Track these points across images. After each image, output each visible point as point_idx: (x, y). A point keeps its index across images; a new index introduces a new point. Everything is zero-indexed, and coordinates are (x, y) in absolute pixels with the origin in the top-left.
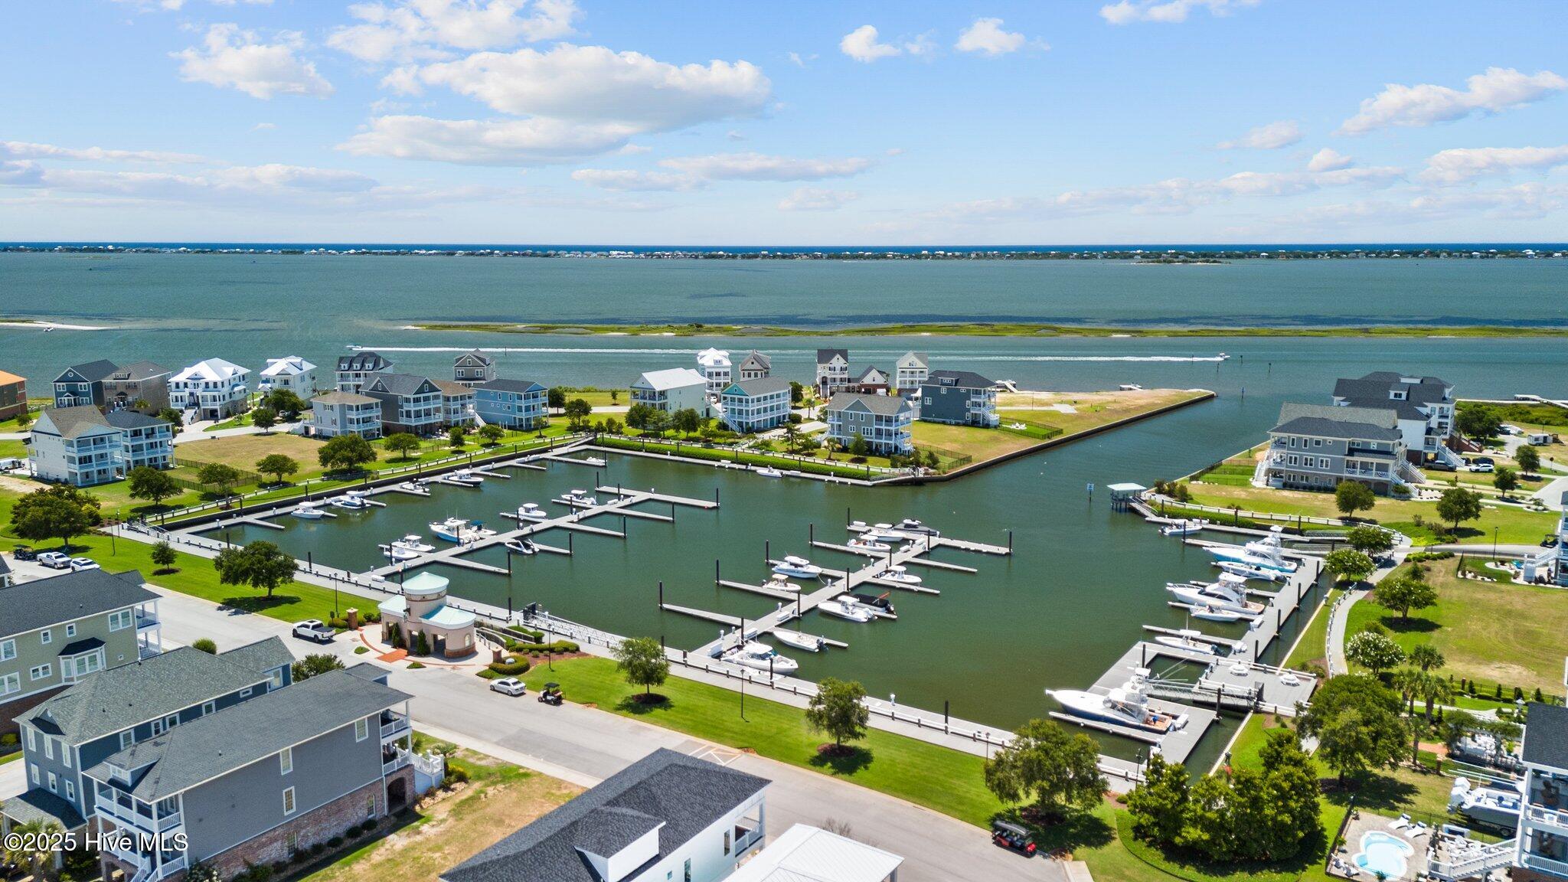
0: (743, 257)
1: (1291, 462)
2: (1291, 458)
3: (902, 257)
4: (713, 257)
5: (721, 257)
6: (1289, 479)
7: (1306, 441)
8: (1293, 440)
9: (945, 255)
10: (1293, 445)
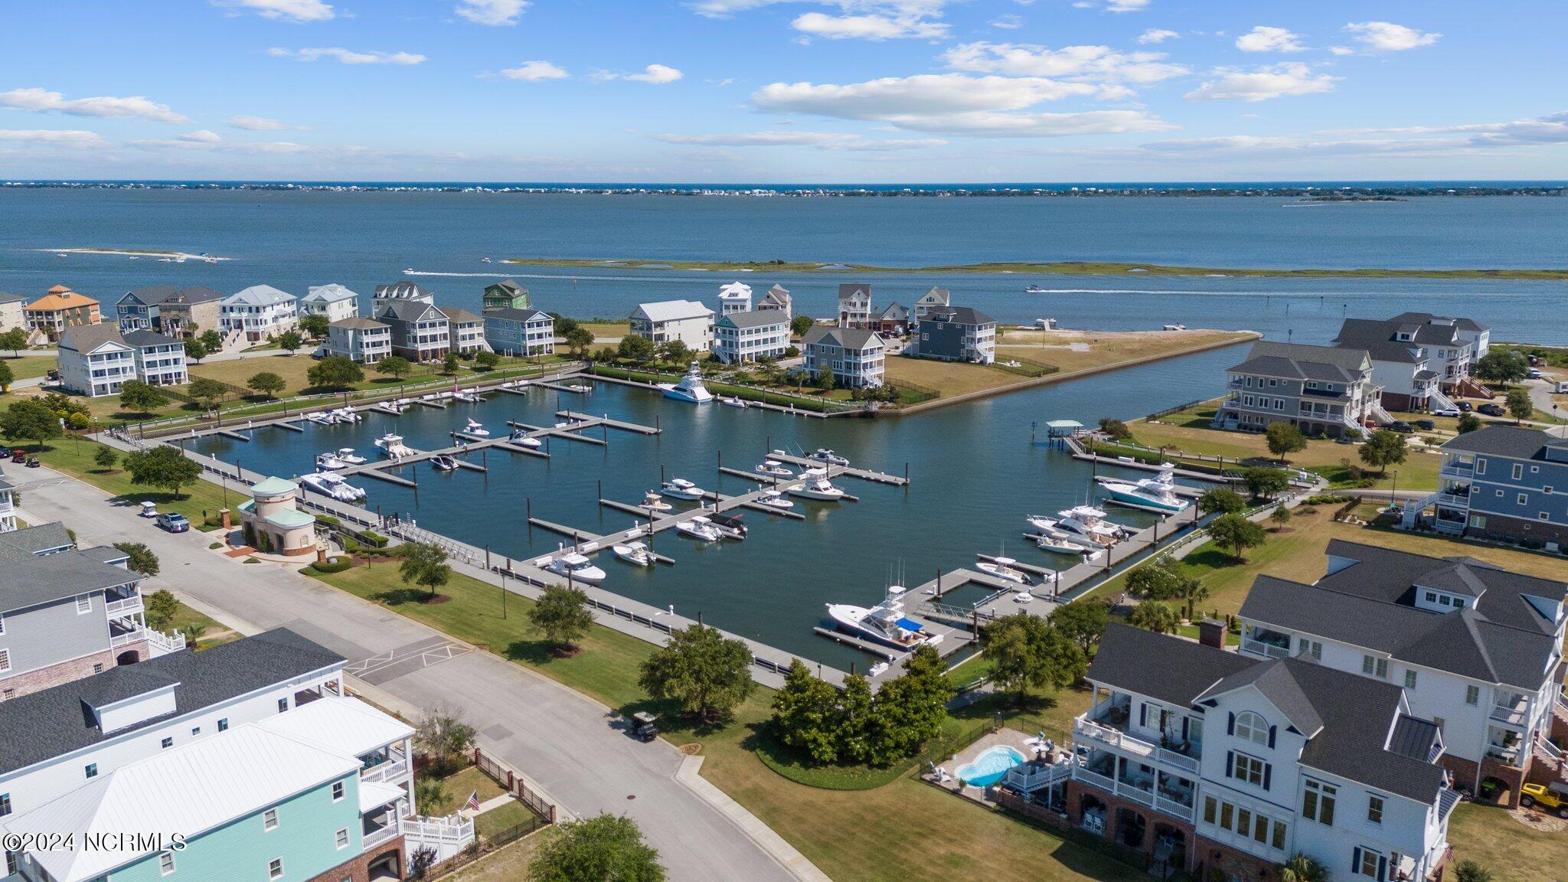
0: (884, 194)
1: (1246, 403)
2: (1246, 398)
3: (1049, 193)
4: (854, 194)
5: (861, 194)
6: (1245, 420)
7: (1261, 381)
8: (1249, 379)
9: (1096, 192)
10: (1249, 384)
